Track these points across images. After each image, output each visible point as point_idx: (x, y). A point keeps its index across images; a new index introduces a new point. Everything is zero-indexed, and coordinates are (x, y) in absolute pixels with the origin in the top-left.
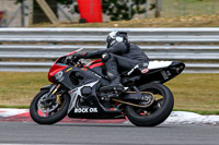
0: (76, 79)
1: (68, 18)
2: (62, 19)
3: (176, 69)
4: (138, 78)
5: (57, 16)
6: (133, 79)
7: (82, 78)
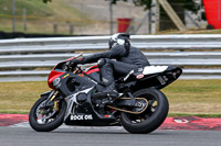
0: (72, 85)
1: (197, 25)
2: (190, 25)
3: (173, 74)
4: (133, 83)
5: (184, 23)
6: (129, 85)
7: (78, 84)
